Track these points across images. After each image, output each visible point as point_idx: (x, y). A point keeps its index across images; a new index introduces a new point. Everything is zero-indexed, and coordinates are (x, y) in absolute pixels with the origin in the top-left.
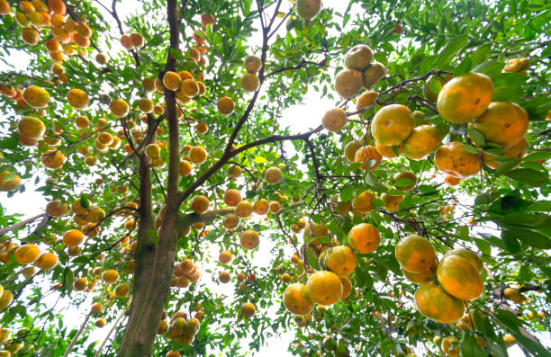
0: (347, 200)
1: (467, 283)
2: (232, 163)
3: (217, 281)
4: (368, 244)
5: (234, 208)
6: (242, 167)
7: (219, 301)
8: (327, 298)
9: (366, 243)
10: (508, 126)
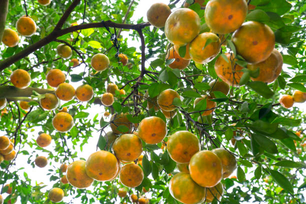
0: (154, 96)
1: (205, 171)
2: (62, 42)
3: (33, 164)
4: (153, 135)
5: (55, 89)
6: (73, 48)
7: (38, 188)
8: (101, 174)
9: (151, 134)
10: (255, 43)
